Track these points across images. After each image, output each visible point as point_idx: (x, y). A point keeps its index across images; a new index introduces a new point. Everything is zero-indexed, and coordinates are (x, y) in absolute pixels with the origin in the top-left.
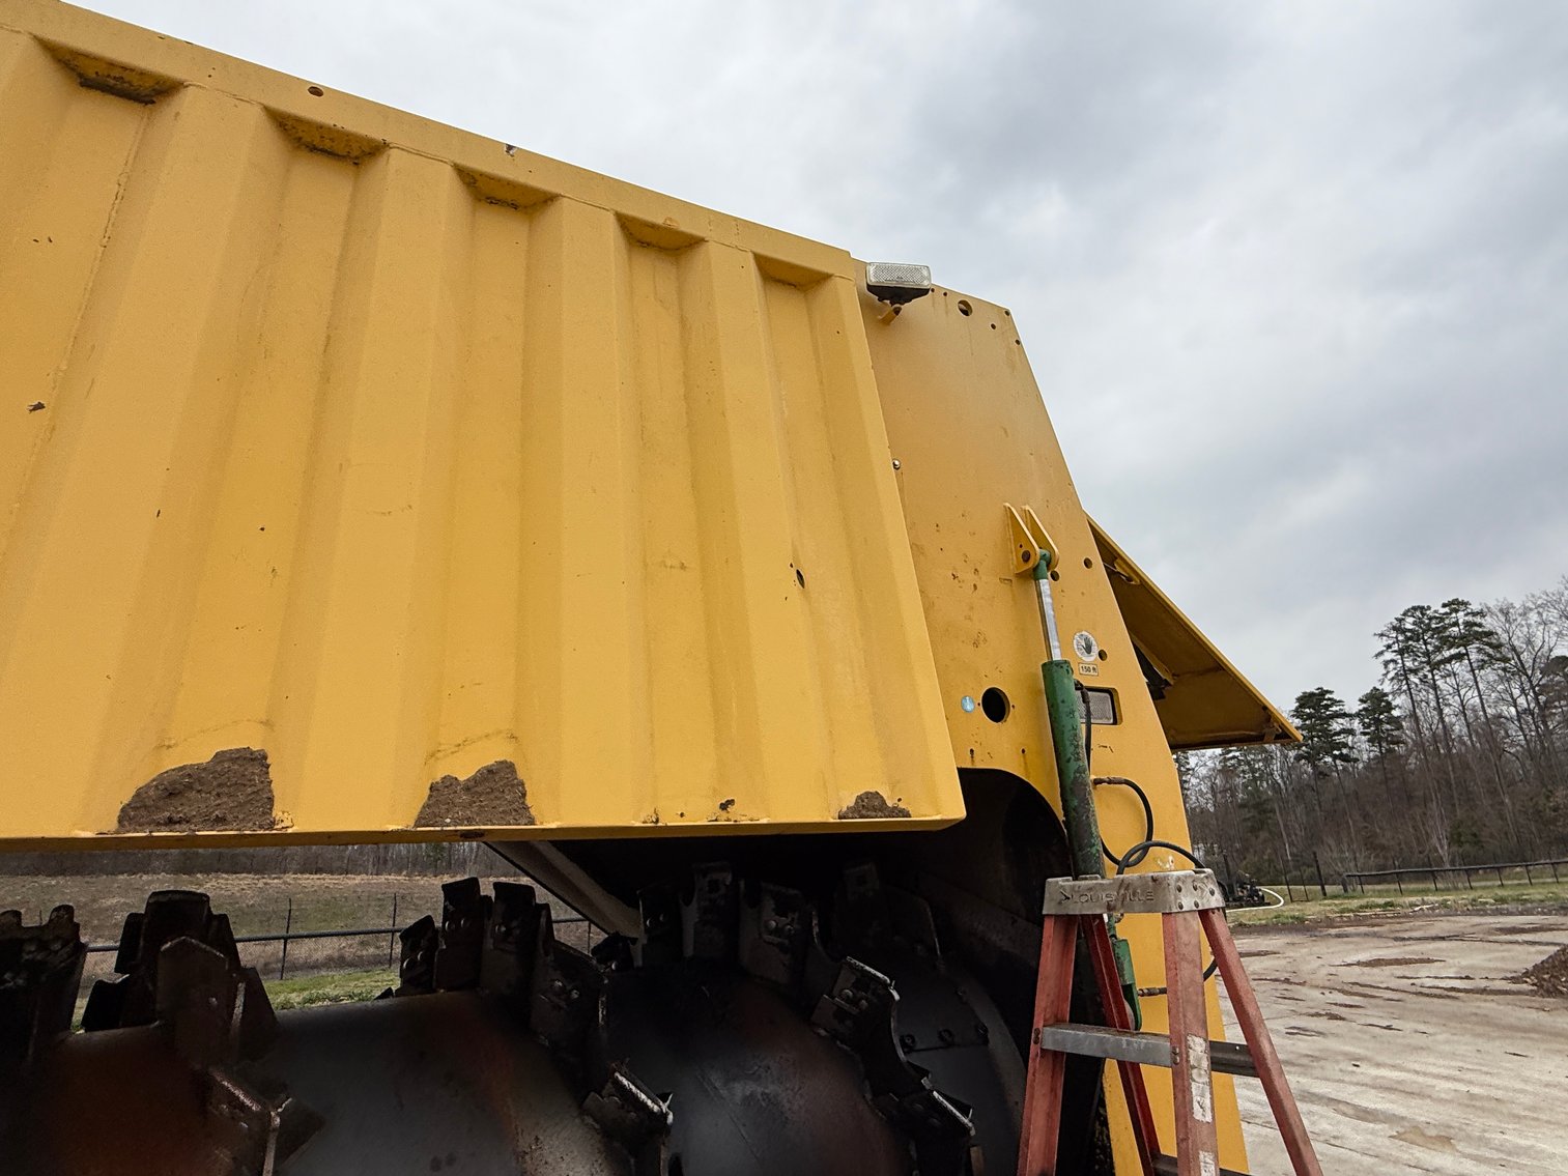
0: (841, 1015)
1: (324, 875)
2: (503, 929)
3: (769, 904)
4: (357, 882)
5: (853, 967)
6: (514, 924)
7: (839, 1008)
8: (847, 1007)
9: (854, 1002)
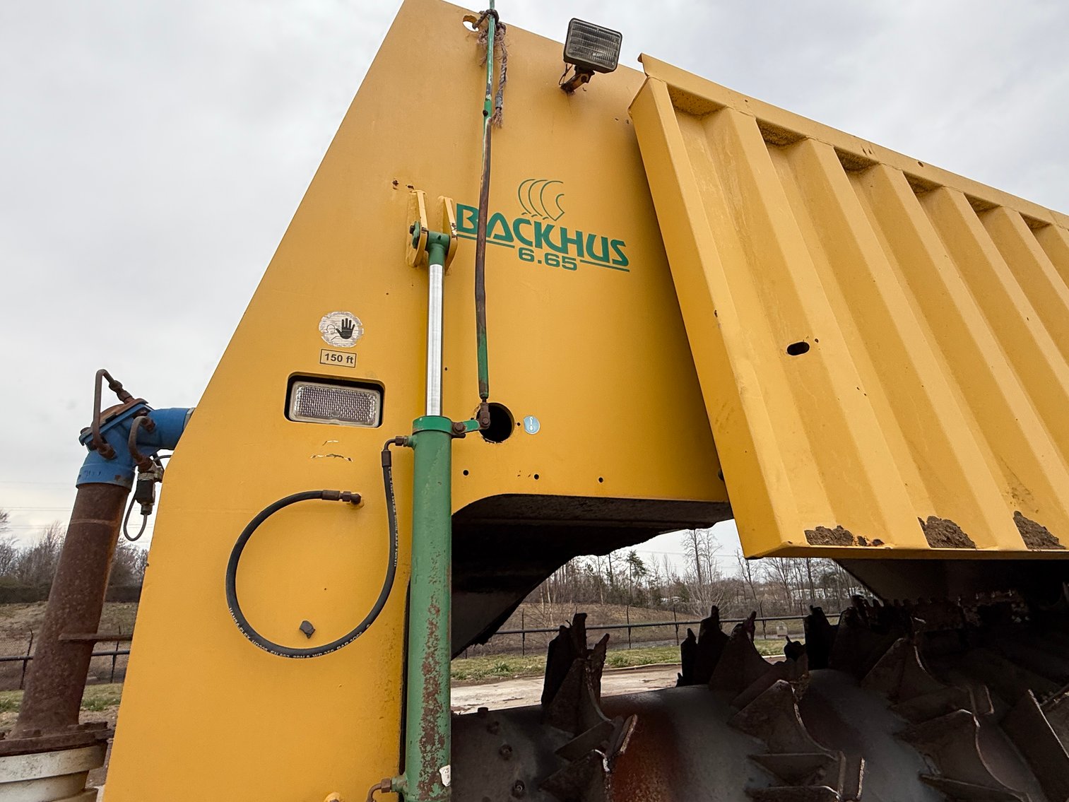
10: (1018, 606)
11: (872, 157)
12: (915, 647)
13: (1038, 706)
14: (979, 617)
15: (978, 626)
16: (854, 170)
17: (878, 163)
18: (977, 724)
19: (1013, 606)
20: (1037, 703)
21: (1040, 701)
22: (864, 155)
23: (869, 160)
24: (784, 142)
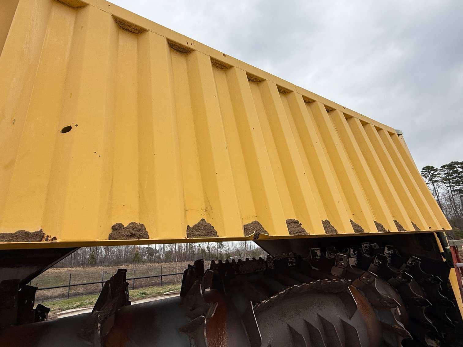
0: (407, 267)
1: (54, 269)
2: (353, 254)
3: (386, 249)
4: (66, 270)
5: (413, 258)
6: (355, 253)
7: (407, 265)
8: (409, 265)
9: (410, 264)
10: (291, 259)
11: (192, 47)
12: (200, 285)
13: (253, 308)
14: (274, 265)
15: (273, 268)
16: (184, 53)
17: (195, 50)
18: (205, 322)
19: (289, 259)
20: (252, 307)
21: (253, 306)
22: (186, 45)
23: (189, 48)
24: (137, 32)
